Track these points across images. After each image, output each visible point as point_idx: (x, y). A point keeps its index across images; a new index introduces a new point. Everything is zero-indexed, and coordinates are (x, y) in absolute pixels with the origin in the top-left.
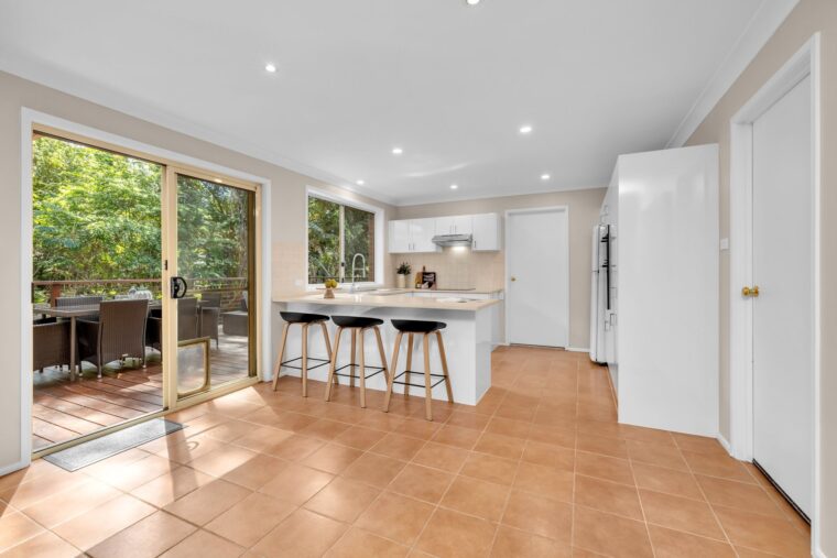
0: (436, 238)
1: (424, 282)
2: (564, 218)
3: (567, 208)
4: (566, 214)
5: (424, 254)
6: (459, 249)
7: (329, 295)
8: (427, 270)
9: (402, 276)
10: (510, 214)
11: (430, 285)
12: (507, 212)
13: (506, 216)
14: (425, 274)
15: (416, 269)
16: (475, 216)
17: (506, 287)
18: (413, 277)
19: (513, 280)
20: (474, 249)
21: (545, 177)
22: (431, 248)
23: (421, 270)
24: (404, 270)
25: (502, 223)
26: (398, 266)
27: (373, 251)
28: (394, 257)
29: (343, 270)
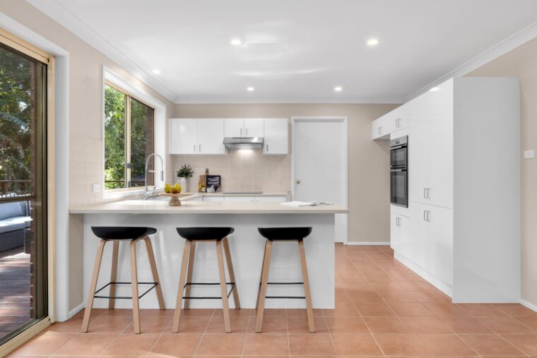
0: (225, 139)
1: (208, 186)
2: (344, 127)
3: (346, 118)
4: (345, 122)
5: (207, 156)
6: (245, 153)
8: (211, 173)
9: (183, 180)
10: (296, 121)
11: (216, 188)
12: (293, 118)
13: (293, 122)
14: (208, 177)
15: (199, 172)
16: (266, 119)
18: (196, 180)
19: (298, 183)
20: (265, 152)
21: (338, 89)
22: (219, 149)
23: (204, 173)
24: (185, 173)
26: (179, 168)
27: (152, 150)
28: (173, 158)
29: (128, 172)
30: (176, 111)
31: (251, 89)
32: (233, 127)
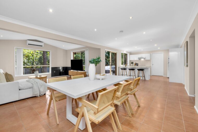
0: (138, 58)
1: (136, 65)
3: (163, 52)
4: (163, 54)
5: (136, 60)
6: (142, 60)
7: (126, 66)
8: (136, 63)
9: (132, 64)
11: (137, 65)
12: (152, 53)
14: (136, 64)
15: (134, 63)
16: (146, 54)
17: (152, 66)
18: (134, 64)
19: (153, 65)
20: (145, 59)
21: (159, 48)
22: (138, 59)
24: (132, 63)
25: (151, 55)
26: (131, 62)
27: (127, 60)
28: (130, 61)
29: (124, 63)
30: (131, 54)
31: (142, 50)
32: (140, 56)
